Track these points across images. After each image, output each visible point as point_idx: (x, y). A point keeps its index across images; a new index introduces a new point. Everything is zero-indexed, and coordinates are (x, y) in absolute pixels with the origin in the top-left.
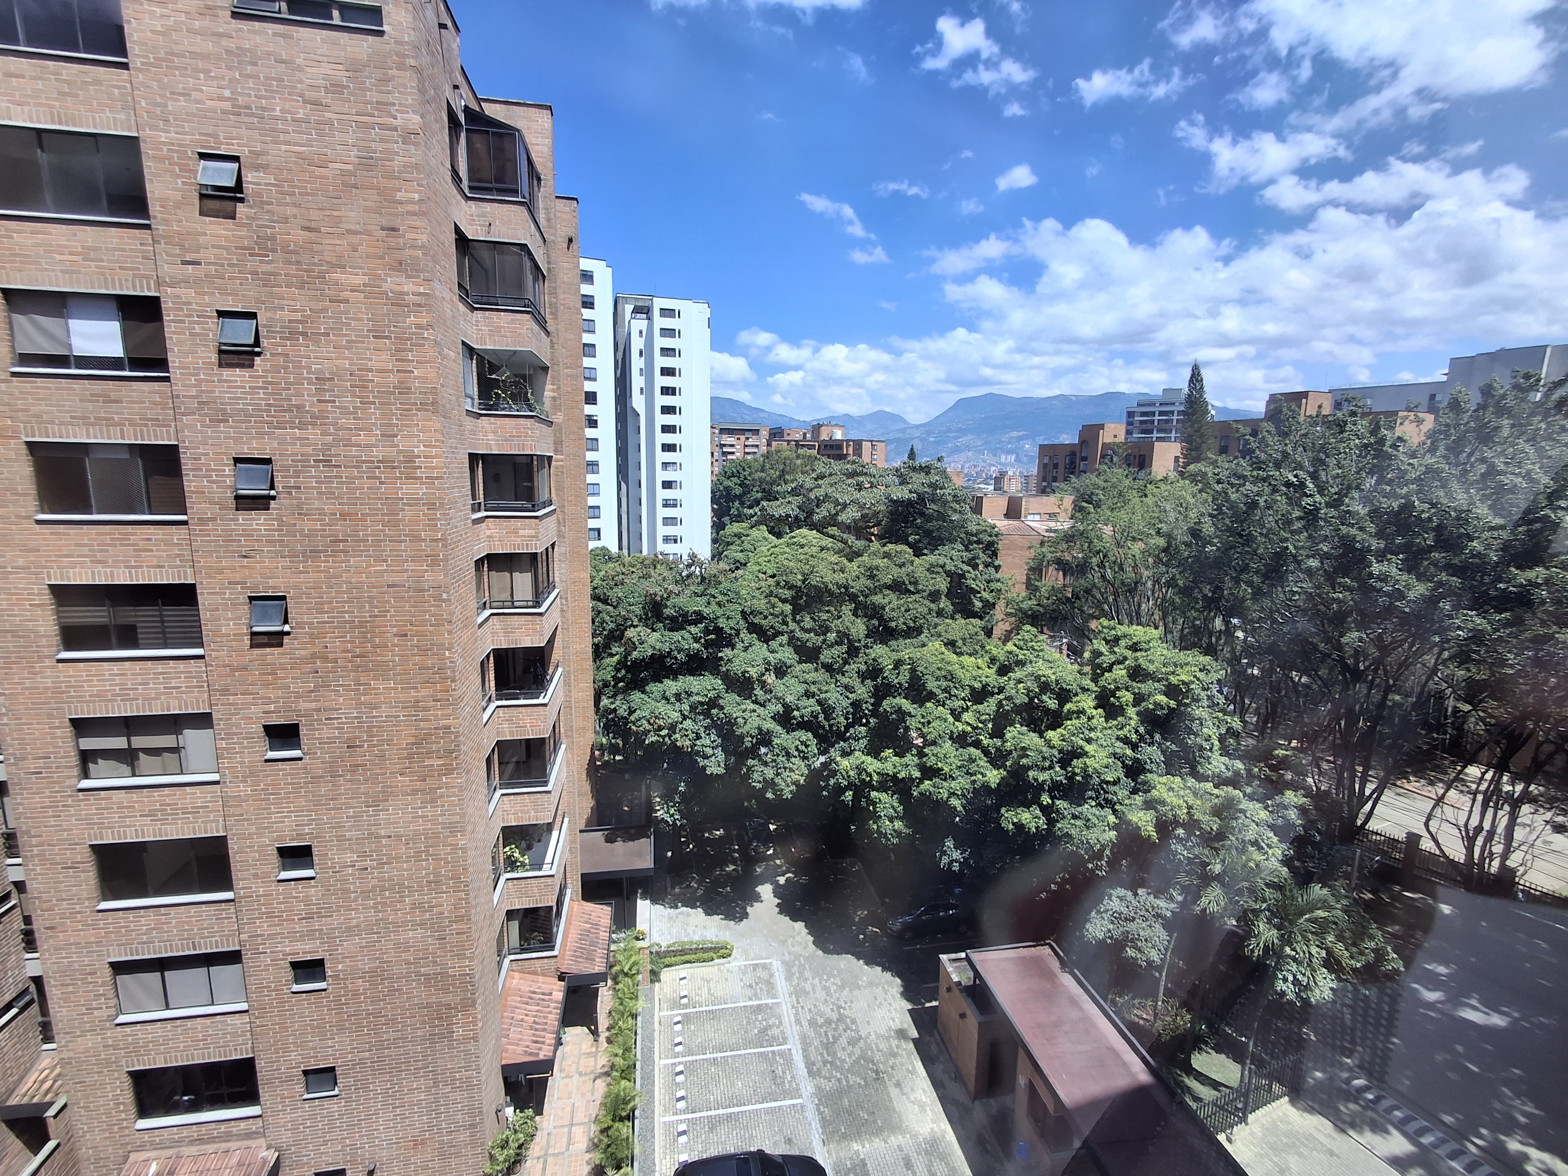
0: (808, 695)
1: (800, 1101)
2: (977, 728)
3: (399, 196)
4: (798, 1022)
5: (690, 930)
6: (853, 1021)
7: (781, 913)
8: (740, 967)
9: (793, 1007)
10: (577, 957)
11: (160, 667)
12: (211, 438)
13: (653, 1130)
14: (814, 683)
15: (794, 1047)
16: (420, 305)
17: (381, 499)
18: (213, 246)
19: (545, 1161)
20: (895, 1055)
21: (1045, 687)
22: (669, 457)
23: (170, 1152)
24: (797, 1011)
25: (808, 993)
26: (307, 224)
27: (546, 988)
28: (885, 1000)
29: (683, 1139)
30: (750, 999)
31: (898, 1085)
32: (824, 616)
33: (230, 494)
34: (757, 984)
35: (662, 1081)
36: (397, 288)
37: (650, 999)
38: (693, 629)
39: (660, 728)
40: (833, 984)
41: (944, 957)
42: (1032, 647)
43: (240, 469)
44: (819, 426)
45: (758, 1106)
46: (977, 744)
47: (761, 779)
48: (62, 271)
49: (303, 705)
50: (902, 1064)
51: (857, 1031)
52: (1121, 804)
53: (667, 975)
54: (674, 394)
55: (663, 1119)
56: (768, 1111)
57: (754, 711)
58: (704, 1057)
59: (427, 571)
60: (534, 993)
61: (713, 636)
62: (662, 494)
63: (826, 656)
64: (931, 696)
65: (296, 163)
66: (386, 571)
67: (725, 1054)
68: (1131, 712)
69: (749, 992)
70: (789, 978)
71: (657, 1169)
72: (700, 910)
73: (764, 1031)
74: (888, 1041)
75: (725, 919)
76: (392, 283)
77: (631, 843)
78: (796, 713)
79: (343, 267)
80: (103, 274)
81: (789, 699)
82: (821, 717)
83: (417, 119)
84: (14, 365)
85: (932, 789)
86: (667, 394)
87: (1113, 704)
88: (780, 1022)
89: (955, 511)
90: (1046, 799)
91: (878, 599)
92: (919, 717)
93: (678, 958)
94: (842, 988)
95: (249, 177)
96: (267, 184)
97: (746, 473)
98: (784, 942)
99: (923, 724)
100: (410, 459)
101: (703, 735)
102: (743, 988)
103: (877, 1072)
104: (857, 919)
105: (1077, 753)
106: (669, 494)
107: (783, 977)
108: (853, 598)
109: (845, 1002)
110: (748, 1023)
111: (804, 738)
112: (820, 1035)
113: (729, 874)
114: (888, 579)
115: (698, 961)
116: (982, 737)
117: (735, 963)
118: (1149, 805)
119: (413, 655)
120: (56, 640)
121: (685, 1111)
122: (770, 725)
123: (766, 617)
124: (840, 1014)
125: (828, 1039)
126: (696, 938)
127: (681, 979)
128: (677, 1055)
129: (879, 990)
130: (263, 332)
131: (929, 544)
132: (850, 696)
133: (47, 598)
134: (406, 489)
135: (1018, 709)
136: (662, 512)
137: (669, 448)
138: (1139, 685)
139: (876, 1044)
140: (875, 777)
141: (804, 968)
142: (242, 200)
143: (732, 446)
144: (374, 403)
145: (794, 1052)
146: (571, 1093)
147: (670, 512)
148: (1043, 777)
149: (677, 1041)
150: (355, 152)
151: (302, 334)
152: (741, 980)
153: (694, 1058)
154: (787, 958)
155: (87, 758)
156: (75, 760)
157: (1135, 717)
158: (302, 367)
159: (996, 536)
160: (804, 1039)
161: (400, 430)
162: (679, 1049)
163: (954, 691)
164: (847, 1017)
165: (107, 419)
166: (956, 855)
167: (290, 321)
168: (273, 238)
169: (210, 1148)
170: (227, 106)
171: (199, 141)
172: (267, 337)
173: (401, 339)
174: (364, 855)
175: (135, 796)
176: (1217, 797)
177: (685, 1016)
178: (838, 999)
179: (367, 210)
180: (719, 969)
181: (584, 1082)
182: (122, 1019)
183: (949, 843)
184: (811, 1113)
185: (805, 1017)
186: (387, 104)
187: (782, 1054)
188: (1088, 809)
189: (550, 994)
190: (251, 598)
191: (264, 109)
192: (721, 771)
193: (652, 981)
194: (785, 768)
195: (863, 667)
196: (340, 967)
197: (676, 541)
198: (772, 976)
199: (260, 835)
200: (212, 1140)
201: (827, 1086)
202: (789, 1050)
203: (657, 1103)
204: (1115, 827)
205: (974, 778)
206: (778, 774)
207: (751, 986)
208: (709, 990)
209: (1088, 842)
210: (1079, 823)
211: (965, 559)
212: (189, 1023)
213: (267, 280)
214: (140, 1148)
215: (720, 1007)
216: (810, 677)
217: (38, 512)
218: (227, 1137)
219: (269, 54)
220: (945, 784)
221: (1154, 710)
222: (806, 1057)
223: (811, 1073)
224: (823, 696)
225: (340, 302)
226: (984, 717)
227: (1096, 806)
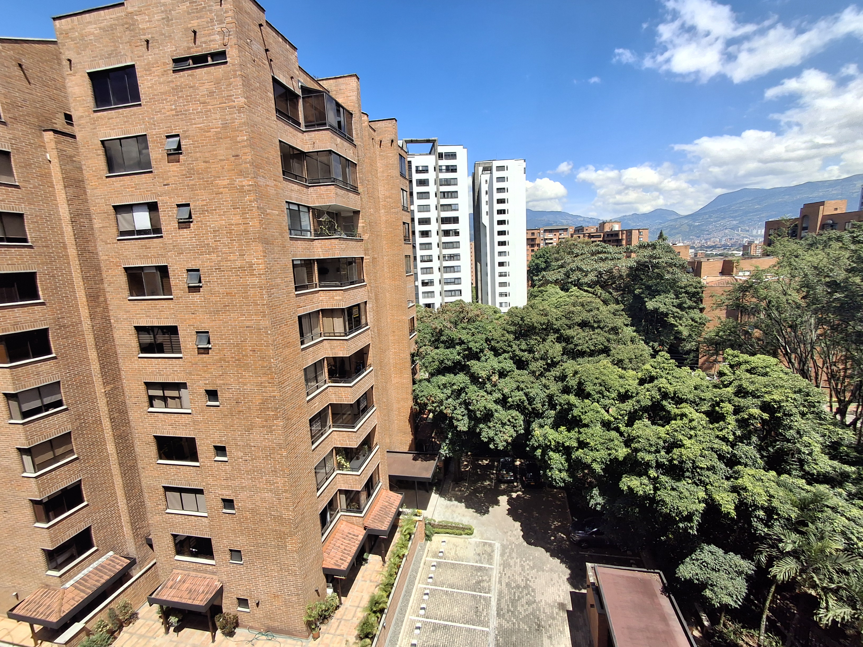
0: (518, 388)
1: (487, 629)
2: (618, 419)
3: (239, 139)
4: (500, 582)
5: (455, 516)
6: (533, 590)
7: (508, 514)
8: (476, 543)
9: (500, 573)
10: (375, 519)
11: (170, 361)
12: (178, 261)
13: (403, 622)
14: (523, 382)
15: (493, 597)
16: (250, 191)
17: (240, 285)
18: (173, 176)
19: (340, 622)
20: (554, 619)
21: (665, 396)
22: (502, 248)
23: (186, 572)
24: (501, 575)
25: (511, 567)
26: (205, 160)
27: (356, 532)
28: (558, 582)
29: (417, 631)
30: (477, 562)
31: (550, 637)
32: (533, 342)
33: (186, 286)
34: (483, 554)
35: (416, 596)
36: (240, 184)
37: (423, 549)
38: (458, 347)
39: (433, 402)
40: (528, 564)
41: (589, 565)
42: (663, 367)
43: (190, 275)
44: (604, 223)
45: (462, 625)
46: (617, 429)
47: (487, 436)
48: (129, 196)
49: (219, 382)
50: (556, 625)
51: (534, 597)
52: (712, 485)
53: (436, 538)
54: (504, 213)
55: (410, 617)
56: (469, 630)
57: (484, 396)
58: (442, 589)
59: (261, 320)
60: (350, 534)
61: (467, 352)
62: (499, 269)
63: (534, 366)
64: (588, 396)
65: (199, 132)
66: (245, 320)
67: (453, 590)
68: (731, 419)
69: (477, 558)
70: (502, 555)
71: (399, 643)
72: (463, 504)
73: (479, 582)
74: (552, 609)
75: (476, 512)
76: (239, 181)
77: (425, 462)
78: (510, 400)
79: (219, 177)
80: (141, 194)
81: (506, 391)
82: (526, 403)
83: (243, 100)
84: (118, 236)
85: (582, 455)
86: (501, 213)
87: (718, 412)
88: (490, 580)
89: (668, 272)
90: (652, 473)
91: (570, 332)
92: (580, 408)
93: (442, 530)
94: (532, 568)
95: (183, 143)
96: (189, 144)
97: (548, 255)
98: (506, 533)
99: (582, 413)
100: (251, 265)
101: (458, 408)
102: (474, 554)
103: (539, 626)
104: (553, 527)
105: (677, 444)
106: (502, 269)
107: (499, 554)
108: (557, 331)
109: (532, 577)
110: (471, 575)
111: (514, 415)
112: (511, 593)
113: (485, 487)
114: (578, 319)
115: (453, 533)
116: (620, 425)
117: (474, 539)
118: (735, 489)
119: (259, 360)
120: (138, 349)
121: (423, 616)
122: (492, 406)
123: (498, 342)
124: (526, 584)
125: (515, 597)
126: (457, 521)
127: (443, 542)
128: (428, 584)
129: (556, 576)
130: (193, 212)
131: (649, 294)
132: (546, 391)
133: (133, 331)
134: (250, 280)
135: (645, 409)
136: (499, 280)
137: (502, 243)
138: (740, 399)
139: (544, 608)
140: (553, 443)
141: (513, 551)
142: (181, 153)
143: (551, 239)
144: (235, 240)
145: (492, 599)
146: (363, 590)
147: (503, 279)
148: (648, 457)
149: (430, 576)
150: (220, 122)
151: (207, 211)
152: (475, 550)
153: (437, 588)
154: (505, 542)
155: (151, 399)
156: (146, 399)
157: (734, 423)
158: (207, 226)
159: (701, 288)
160: (500, 593)
161: (246, 252)
162: (430, 580)
163: (607, 393)
164: (530, 587)
165: (146, 256)
166: (600, 500)
167: (202, 206)
168: (193, 169)
169: (200, 575)
170: (174, 112)
171: (165, 131)
172: (194, 214)
173: (244, 208)
174: (245, 454)
175: (166, 416)
176: (808, 492)
177: (439, 563)
178: (528, 574)
179: (227, 149)
180: (465, 541)
181: (371, 586)
182: (168, 511)
183: (595, 492)
184: (491, 639)
185: (506, 580)
186: (231, 96)
187: (485, 599)
188: (684, 485)
189: (358, 536)
190: (197, 332)
191: (186, 111)
192: (465, 429)
193: (426, 540)
194: (501, 431)
195: (558, 374)
196: (240, 505)
197: (506, 295)
198: (493, 551)
199: (207, 439)
200: (200, 571)
201: (506, 625)
202: (490, 597)
203: (409, 607)
204: (705, 501)
205: (609, 452)
206: (496, 435)
207: (479, 555)
208: (456, 551)
209: (678, 508)
210: (673, 493)
211: (675, 304)
212: (190, 518)
213: (192, 188)
214: (177, 568)
215: (459, 562)
216: (521, 379)
217: (129, 296)
218: (206, 571)
219: (187, 85)
220: (591, 453)
221: (749, 419)
222: (499, 604)
223: (498, 615)
224: (527, 390)
225: (219, 194)
226: (622, 412)
227: (692, 483)
